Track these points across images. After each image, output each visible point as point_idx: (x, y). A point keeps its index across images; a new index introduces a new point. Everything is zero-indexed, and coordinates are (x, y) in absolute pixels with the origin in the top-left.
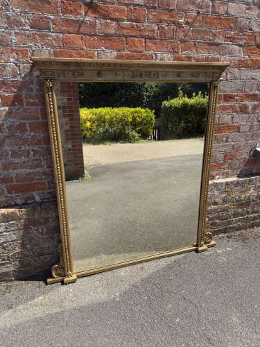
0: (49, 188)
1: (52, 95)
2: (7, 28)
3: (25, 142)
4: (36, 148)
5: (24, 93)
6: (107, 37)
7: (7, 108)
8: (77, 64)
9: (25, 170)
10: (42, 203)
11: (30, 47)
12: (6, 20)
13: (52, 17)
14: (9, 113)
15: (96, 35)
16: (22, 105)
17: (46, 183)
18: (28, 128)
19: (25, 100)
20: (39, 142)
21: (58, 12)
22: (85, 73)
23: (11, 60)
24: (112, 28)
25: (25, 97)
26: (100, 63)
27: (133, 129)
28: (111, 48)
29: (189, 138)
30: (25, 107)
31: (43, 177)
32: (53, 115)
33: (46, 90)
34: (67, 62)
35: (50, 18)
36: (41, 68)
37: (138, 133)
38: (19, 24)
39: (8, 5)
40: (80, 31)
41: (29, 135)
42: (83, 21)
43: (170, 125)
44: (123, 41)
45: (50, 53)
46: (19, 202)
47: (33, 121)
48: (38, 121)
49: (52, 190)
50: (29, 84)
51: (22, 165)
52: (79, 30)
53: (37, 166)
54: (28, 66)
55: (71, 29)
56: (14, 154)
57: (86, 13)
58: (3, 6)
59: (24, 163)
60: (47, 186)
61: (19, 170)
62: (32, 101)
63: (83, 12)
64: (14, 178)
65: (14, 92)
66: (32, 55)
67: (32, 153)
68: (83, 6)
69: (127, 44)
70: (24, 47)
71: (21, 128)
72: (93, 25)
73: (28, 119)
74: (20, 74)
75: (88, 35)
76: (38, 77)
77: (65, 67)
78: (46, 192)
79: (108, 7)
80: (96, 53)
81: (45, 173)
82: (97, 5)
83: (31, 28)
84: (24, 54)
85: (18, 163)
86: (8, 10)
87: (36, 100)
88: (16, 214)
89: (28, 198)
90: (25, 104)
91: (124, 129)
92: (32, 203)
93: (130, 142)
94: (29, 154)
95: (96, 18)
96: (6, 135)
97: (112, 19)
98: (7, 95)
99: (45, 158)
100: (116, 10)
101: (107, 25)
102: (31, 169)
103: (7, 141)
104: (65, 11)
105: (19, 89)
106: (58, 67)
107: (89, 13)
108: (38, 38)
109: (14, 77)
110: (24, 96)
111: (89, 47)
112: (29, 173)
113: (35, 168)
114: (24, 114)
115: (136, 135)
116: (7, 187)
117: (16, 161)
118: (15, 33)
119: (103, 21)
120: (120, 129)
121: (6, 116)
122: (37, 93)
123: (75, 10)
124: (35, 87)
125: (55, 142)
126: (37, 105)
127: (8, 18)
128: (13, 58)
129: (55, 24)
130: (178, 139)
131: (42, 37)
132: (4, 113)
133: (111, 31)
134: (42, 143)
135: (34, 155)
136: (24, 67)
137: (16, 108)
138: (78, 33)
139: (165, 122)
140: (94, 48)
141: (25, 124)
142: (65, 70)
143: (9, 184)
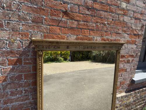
1: (41, 59)
2: (18, 21)
3: (20, 86)
4: (26, 89)
5: (23, 58)
6: (72, 28)
7: (11, 67)
8: (57, 42)
9: (18, 102)
11: (31, 32)
12: (17, 17)
13: (45, 17)
14: (12, 70)
15: (67, 27)
16: (21, 64)
17: (31, 109)
18: (23, 77)
19: (23, 62)
20: (29, 85)
21: (48, 15)
23: (18, 39)
24: (75, 24)
25: (24, 60)
26: (69, 42)
27: (61, 57)
28: (74, 34)
29: (84, 61)
31: (29, 105)
32: (40, 70)
33: (38, 56)
34: (52, 42)
35: (44, 18)
36: (36, 44)
37: (63, 58)
38: (25, 19)
39: (20, 9)
40: (59, 25)
41: (23, 81)
42: (61, 20)
44: (79, 31)
45: (41, 36)
47: (26, 73)
48: (29, 73)
50: (27, 52)
51: (16, 100)
52: (58, 24)
53: (26, 99)
54: (28, 42)
55: (54, 24)
56: (12, 94)
57: (63, 16)
58: (16, 9)
59: (18, 98)
61: (15, 103)
62: (28, 62)
63: (61, 16)
64: (10, 108)
65: (17, 57)
66: (31, 36)
67: (24, 92)
68: (62, 13)
69: (81, 32)
70: (26, 32)
71: (19, 78)
72: (66, 23)
73: (24, 72)
74: (22, 47)
75: (63, 27)
76: (33, 48)
77: (50, 44)
79: (74, 14)
80: (66, 36)
81: (30, 103)
82: (69, 13)
83: (32, 22)
84: (26, 35)
85: (14, 99)
86: (20, 12)
87: (30, 61)
90: (23, 64)
93: (59, 62)
94: (22, 92)
95: (67, 19)
96: (9, 82)
97: (75, 20)
98: (12, 59)
99: (32, 94)
100: (78, 16)
101: (73, 23)
102: (22, 101)
103: (9, 86)
104: (52, 15)
105: (21, 55)
106: (47, 44)
107: (64, 17)
108: (35, 27)
109: (19, 48)
110: (23, 59)
111: (63, 33)
112: (21, 104)
113: (24, 101)
114: (22, 69)
117: (13, 98)
118: (22, 24)
119: (71, 21)
120: (55, 57)
121: (10, 71)
122: (32, 57)
123: (57, 15)
124: (30, 54)
125: (39, 86)
126: (30, 63)
127: (19, 16)
128: (19, 38)
129: (46, 21)
130: (79, 61)
131: (38, 27)
132: (9, 69)
133: (74, 26)
134: (31, 85)
135: (25, 93)
136: (25, 43)
137: (17, 66)
138: (58, 26)
140: (65, 34)
141: (21, 75)
142: (50, 46)
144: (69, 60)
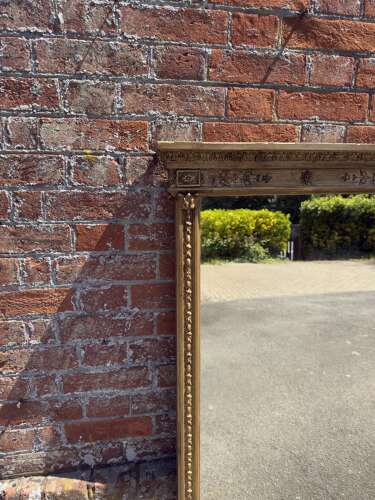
0: (159, 431)
1: (193, 227)
2: (106, 78)
3: (118, 328)
4: (139, 342)
5: (126, 223)
6: (327, 92)
7: (86, 255)
8: (260, 155)
9: (109, 391)
10: (139, 463)
11: (154, 118)
12: (105, 60)
13: (209, 51)
14: (91, 265)
15: (302, 89)
16: (123, 249)
17: (154, 420)
18: (128, 297)
19: (128, 237)
20: (148, 329)
21: (223, 39)
22: (274, 175)
23: (108, 148)
24: (341, 71)
25: (130, 231)
27: (256, 242)
28: (336, 117)
30: (127, 252)
31: (149, 407)
32: (189, 272)
33: (179, 215)
34: (238, 152)
35: (204, 54)
36: (175, 166)
37: (264, 247)
38: (132, 67)
39: (113, 26)
40: (269, 79)
41: (128, 312)
42: (277, 58)
43: (314, 238)
44: (363, 101)
45: (194, 132)
46: (89, 460)
47: (141, 282)
48: (151, 281)
49: (163, 435)
50: (143, 202)
51: (106, 381)
52: (266, 78)
53: (137, 383)
54: (144, 161)
55: (247, 78)
56: (91, 355)
57: (287, 39)
58: (101, 28)
59: (111, 374)
60: (155, 427)
61: (99, 391)
62: (144, 238)
63: (279, 38)
64: (84, 408)
65: (107, 219)
66: (156, 136)
67: (130, 353)
68: (281, 25)
69: (370, 107)
70: (137, 119)
71: (115, 297)
72: (300, 67)
73: (130, 278)
74: (124, 180)
75: (284, 88)
76: (163, 185)
77: (228, 164)
78: (150, 438)
79: (337, 27)
80: (298, 129)
81: (152, 398)
82: (313, 22)
83: (161, 75)
84: (137, 133)
85: (96, 376)
86: (113, 38)
87: (153, 237)
88: (81, 495)
89: (111, 453)
90: (127, 246)
91: (242, 240)
92: (118, 464)
93: (251, 262)
94: (123, 354)
95: (306, 51)
96: (80, 313)
97: (344, 53)
98: (89, 226)
99: (157, 363)
100: (354, 32)
101: (331, 66)
102: (124, 388)
103: (79, 328)
104: (240, 35)
105: (119, 213)
106: (214, 164)
107: (293, 41)
108: (172, 97)
109: (111, 185)
110: (127, 228)
111: (285, 116)
112: (119, 399)
113: (132, 387)
114: (123, 267)
115: (262, 251)
116: (66, 427)
117: (93, 370)
118: (124, 88)
119: (322, 57)
121: (83, 272)
122: (158, 220)
123: (263, 33)
124: (153, 207)
125: (186, 336)
126: (152, 246)
127: (111, 54)
128: (113, 143)
129: (215, 67)
131: (181, 94)
132: (80, 265)
133: (339, 79)
134: (155, 330)
135: (135, 357)
136: (134, 165)
137: (108, 253)
138: (263, 84)
139: (306, 232)
140: (295, 117)
141: (122, 288)
143: (71, 422)
144: (288, 255)
